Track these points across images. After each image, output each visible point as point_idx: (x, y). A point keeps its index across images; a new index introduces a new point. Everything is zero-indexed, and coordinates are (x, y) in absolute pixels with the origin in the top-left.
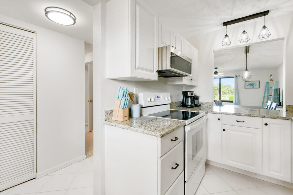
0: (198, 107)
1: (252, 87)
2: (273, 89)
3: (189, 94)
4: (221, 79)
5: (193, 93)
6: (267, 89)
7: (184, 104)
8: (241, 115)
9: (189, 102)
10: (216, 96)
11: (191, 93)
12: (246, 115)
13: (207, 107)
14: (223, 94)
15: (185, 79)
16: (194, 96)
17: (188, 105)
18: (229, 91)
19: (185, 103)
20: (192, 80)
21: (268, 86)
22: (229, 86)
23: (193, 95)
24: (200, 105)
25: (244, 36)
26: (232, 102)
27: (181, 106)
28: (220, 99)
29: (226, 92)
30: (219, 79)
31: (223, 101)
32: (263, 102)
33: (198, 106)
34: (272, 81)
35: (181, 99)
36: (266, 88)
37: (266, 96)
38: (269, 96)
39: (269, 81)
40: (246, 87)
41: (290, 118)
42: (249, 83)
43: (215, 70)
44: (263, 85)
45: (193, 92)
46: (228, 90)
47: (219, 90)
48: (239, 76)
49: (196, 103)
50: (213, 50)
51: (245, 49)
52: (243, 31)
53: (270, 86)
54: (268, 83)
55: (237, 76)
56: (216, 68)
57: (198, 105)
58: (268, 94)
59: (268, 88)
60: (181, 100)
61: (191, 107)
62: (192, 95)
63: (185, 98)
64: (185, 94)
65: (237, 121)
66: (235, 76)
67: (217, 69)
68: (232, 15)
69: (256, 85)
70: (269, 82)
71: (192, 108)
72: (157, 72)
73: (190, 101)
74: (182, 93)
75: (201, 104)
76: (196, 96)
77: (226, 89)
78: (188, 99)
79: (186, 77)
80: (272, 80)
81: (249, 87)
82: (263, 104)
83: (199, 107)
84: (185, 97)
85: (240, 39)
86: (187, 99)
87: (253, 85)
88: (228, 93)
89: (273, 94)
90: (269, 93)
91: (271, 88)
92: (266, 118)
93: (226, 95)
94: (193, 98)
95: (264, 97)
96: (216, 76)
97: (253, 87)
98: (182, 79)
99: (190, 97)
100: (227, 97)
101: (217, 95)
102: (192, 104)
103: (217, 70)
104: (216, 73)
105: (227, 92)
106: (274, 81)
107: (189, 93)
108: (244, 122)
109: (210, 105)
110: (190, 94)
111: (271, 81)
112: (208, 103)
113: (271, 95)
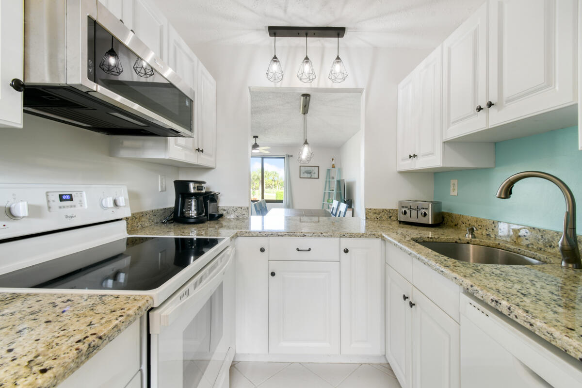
0: (216, 222)
1: (309, 176)
2: (335, 180)
3: (192, 189)
4: (264, 159)
5: (203, 185)
6: (328, 180)
7: (179, 215)
8: (305, 236)
9: (193, 208)
10: (257, 191)
11: (197, 185)
12: (314, 235)
13: (237, 219)
14: (266, 188)
15: (176, 144)
16: (206, 193)
17: (191, 218)
18: (276, 183)
19: (182, 213)
20: (198, 150)
21: (330, 175)
22: (276, 173)
23: (204, 191)
24: (221, 216)
25: (307, 68)
26: (281, 201)
27: (172, 220)
28: (263, 198)
29: (271, 184)
30: (261, 159)
31: (268, 201)
32: (324, 201)
33: (216, 218)
35: (170, 201)
36: (326, 179)
37: (327, 191)
38: (331, 191)
39: (331, 168)
40: (301, 177)
41: (379, 234)
42: (305, 170)
43: (253, 141)
44: (323, 174)
45: (204, 183)
46: (275, 181)
47: (261, 179)
48: (292, 156)
49: (211, 211)
50: (249, 88)
51: (303, 106)
52: (305, 57)
53: (332, 175)
54: (329, 170)
55: (288, 156)
56: (256, 137)
57: (217, 216)
58: (329, 188)
59: (329, 179)
60: (172, 205)
61: (199, 221)
62: (200, 191)
63: (180, 199)
64: (181, 187)
65: (298, 250)
66: (286, 155)
67: (257, 139)
69: (314, 173)
71: (201, 225)
72: (11, 85)
73: (195, 206)
74: (173, 184)
75: (224, 213)
76: (211, 192)
77: (271, 178)
78: (190, 202)
79: (180, 140)
80: (333, 166)
81: (306, 175)
82: (323, 204)
83: (220, 219)
84: (180, 196)
85: (300, 73)
86: (187, 200)
87: (310, 173)
88: (275, 185)
89: (335, 189)
90: (331, 187)
91: (333, 178)
92: (346, 237)
93: (272, 190)
94: (203, 198)
95: (325, 192)
96: (255, 151)
97: (311, 176)
98: (166, 142)
99: (195, 195)
100: (273, 193)
101: (258, 189)
102: (199, 214)
103: (258, 141)
104: (255, 146)
105: (273, 183)
106: (336, 168)
107: (192, 185)
108: (310, 250)
109: (244, 213)
110: (194, 188)
112: (239, 209)
113: (333, 191)
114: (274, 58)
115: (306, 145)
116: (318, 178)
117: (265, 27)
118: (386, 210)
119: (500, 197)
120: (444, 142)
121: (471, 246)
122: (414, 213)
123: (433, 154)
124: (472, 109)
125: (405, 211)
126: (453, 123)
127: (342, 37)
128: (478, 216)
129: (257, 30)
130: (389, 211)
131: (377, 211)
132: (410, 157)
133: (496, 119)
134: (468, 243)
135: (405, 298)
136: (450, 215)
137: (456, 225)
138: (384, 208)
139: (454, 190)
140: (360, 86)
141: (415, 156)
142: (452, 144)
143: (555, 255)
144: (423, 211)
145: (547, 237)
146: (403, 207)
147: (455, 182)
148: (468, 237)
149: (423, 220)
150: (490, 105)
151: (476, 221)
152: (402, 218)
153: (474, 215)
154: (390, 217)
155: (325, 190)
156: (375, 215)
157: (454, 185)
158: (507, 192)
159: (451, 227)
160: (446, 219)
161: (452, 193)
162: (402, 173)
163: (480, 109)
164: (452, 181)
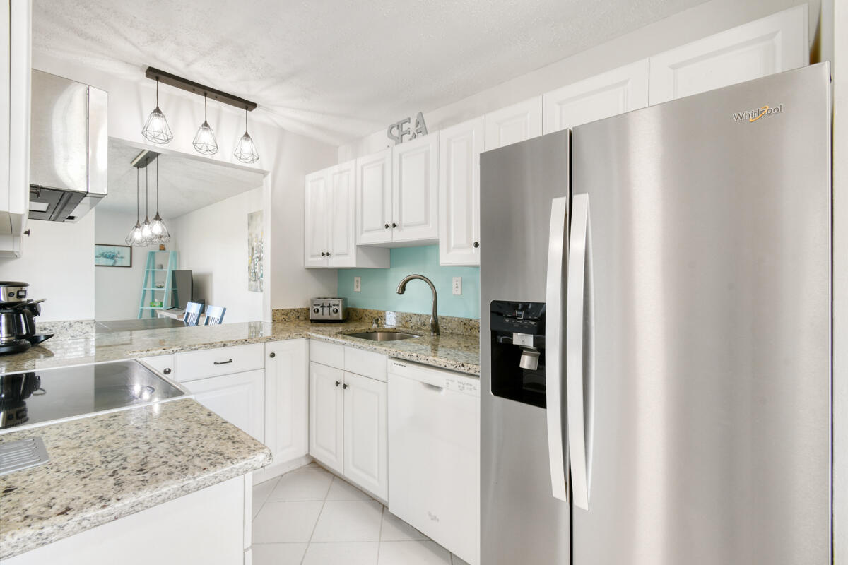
1: (110, 262)
2: (167, 270)
6: (151, 270)
11: (18, 289)
12: (237, 343)
21: (154, 262)
23: (23, 299)
32: (143, 305)
34: (164, 249)
36: (148, 268)
37: (149, 288)
38: (158, 287)
39: (156, 250)
41: (304, 334)
42: (101, 252)
44: (140, 260)
53: (158, 262)
54: (152, 254)
58: (154, 283)
59: (154, 268)
61: (19, 350)
62: (19, 300)
65: (216, 363)
68: (188, 65)
69: (122, 258)
70: (154, 253)
80: (162, 248)
82: (142, 309)
87: (113, 257)
89: (167, 284)
90: (156, 281)
91: (162, 267)
92: (272, 340)
95: (145, 290)
97: (115, 262)
106: (170, 251)
108: (231, 361)
111: (160, 250)
112: (77, 326)
113: (162, 287)
114: (155, 111)
115: (157, 222)
116: (131, 266)
117: (144, 66)
118: (294, 310)
119: (399, 293)
120: (357, 246)
121: (379, 333)
122: (326, 310)
123: (346, 254)
124: (380, 225)
125: (318, 309)
126: (366, 231)
127: (251, 110)
128: (378, 309)
129: (127, 63)
130: (297, 311)
131: (285, 312)
132: (323, 254)
133: (398, 237)
134: (375, 331)
135: (337, 384)
136: (355, 310)
137: (360, 319)
138: (291, 308)
139: (357, 286)
140: (265, 169)
141: (328, 254)
142: (364, 249)
143: (427, 331)
144: (334, 307)
145: (423, 319)
146: (315, 305)
147: (359, 279)
148: (375, 326)
149: (334, 316)
150: (394, 226)
151: (377, 313)
152: (313, 316)
153: (375, 309)
154: (298, 317)
155: (146, 286)
156: (283, 316)
157: (357, 281)
158: (403, 290)
159: (356, 321)
160: (351, 314)
161: (356, 290)
162: (310, 269)
163: (387, 227)
164: (356, 279)
